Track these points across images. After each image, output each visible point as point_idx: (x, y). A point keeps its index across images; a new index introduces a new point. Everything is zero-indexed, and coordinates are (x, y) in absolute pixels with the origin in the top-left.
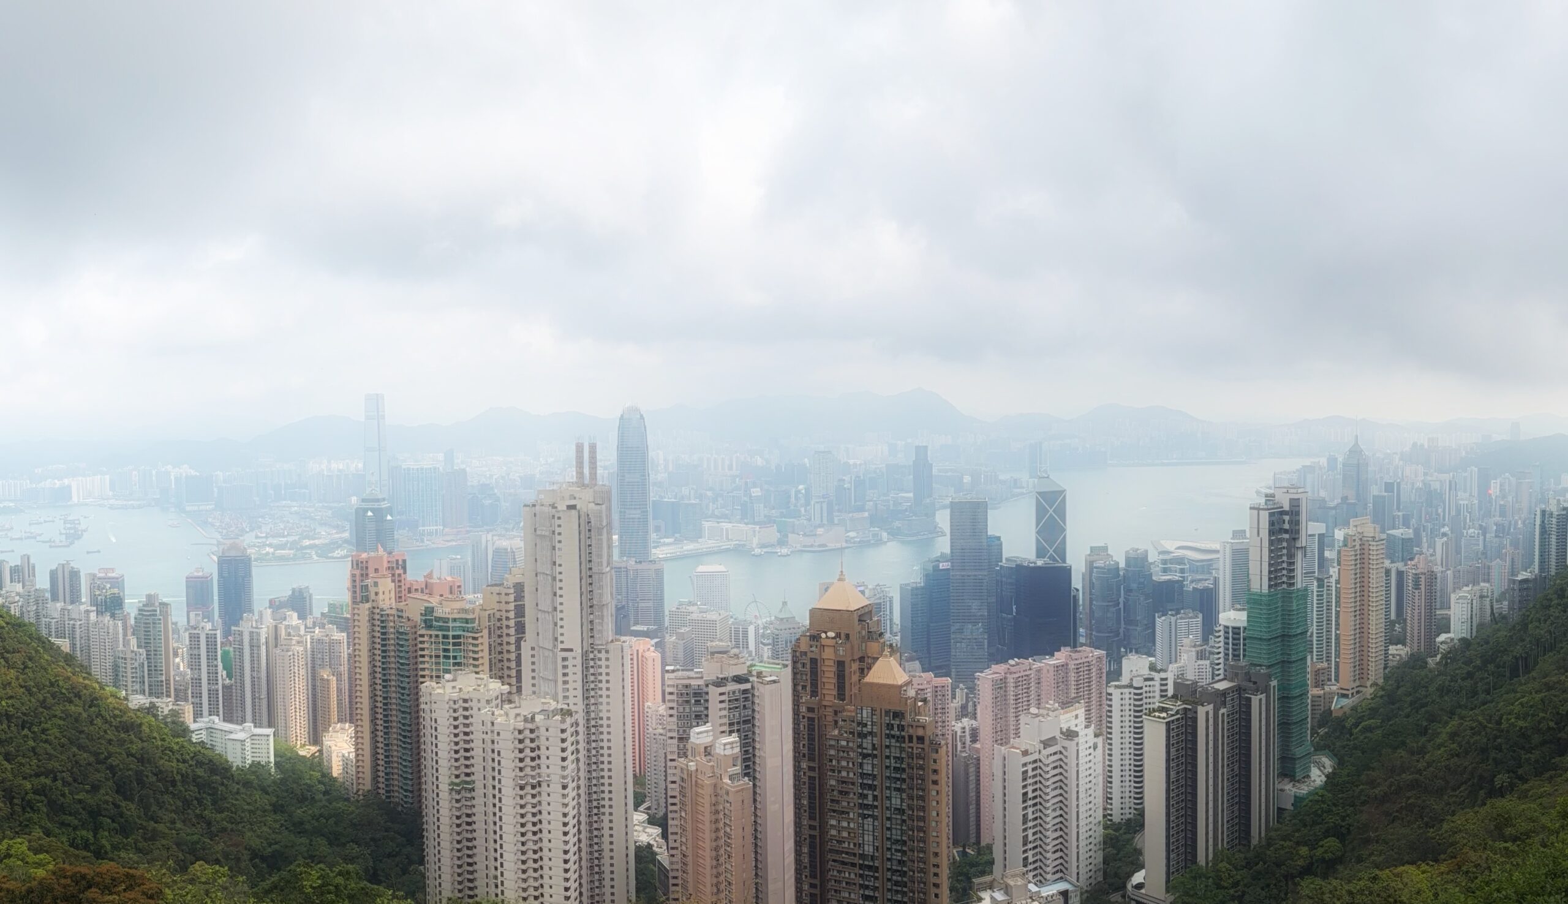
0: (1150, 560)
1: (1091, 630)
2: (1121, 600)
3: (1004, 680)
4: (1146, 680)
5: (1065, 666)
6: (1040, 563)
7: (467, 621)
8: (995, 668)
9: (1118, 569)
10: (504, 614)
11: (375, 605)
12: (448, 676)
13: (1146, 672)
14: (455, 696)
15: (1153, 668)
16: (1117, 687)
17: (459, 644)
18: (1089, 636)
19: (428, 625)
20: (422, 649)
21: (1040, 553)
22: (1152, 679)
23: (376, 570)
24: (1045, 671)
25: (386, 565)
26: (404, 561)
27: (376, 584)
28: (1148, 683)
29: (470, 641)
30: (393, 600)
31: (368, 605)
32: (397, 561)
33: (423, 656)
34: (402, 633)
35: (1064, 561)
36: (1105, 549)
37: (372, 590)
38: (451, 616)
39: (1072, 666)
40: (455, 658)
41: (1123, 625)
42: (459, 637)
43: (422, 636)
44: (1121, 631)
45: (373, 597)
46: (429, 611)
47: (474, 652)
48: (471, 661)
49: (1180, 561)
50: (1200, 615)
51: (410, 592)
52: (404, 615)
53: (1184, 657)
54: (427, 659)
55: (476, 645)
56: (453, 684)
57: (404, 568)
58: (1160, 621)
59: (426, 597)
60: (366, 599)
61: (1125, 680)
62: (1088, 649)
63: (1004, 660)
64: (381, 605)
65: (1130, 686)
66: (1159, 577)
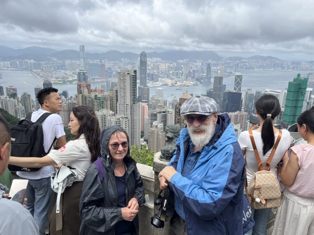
2: (253, 102)
7: (105, 98)
9: (253, 95)
10: (113, 97)
11: (83, 94)
12: (100, 110)
14: (102, 114)
17: (103, 103)
18: (244, 109)
19: (96, 99)
23: (83, 87)
25: (85, 85)
27: (83, 90)
29: (106, 102)
30: (87, 93)
32: (88, 85)
33: (95, 106)
34: (90, 101)
38: (101, 97)
39: (239, 115)
40: (102, 106)
41: (253, 108)
43: (94, 101)
46: (96, 96)
48: (106, 107)
51: (91, 91)
52: (90, 97)
56: (101, 112)
57: (90, 86)
59: (95, 93)
62: (243, 112)
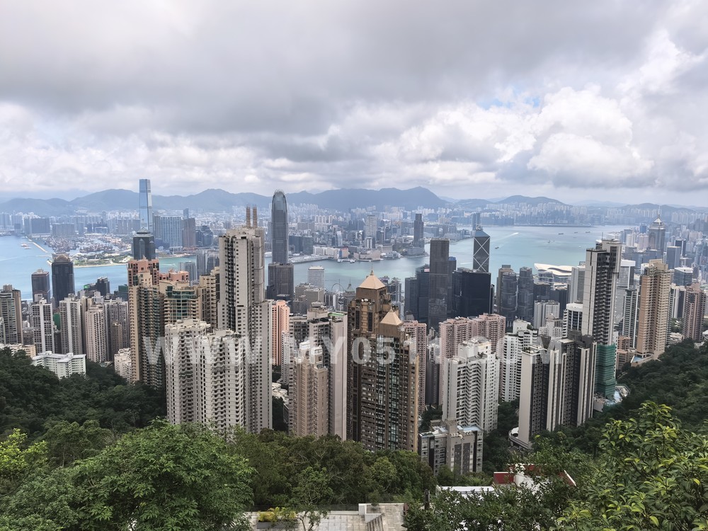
0: (533, 273)
1: (500, 305)
2: (517, 292)
3: (453, 327)
4: (525, 333)
5: (484, 323)
6: (475, 271)
7: (190, 293)
8: (448, 320)
9: (515, 277)
10: (210, 289)
11: (141, 286)
12: (178, 321)
13: (525, 329)
14: (182, 330)
15: (529, 327)
16: (510, 335)
17: (186, 304)
18: (498, 308)
19: (169, 295)
20: (167, 308)
21: (475, 266)
22: (529, 333)
23: (142, 269)
24: (474, 324)
25: (147, 266)
26: (158, 264)
27: (142, 276)
28: (526, 335)
29: (192, 303)
30: (151, 284)
31: (137, 287)
32: (154, 264)
33: (167, 311)
34: (156, 300)
35: (488, 271)
36: (509, 266)
37: (140, 279)
38: (181, 291)
39: (488, 323)
40: (183, 311)
41: (517, 304)
42: (185, 301)
43: (167, 301)
44: (516, 308)
45: (140, 282)
46: (170, 288)
47: (194, 308)
48: (192, 313)
49: (550, 275)
50: (559, 304)
51: (161, 279)
52: (157, 291)
53: (548, 324)
54: (169, 312)
55: (195, 305)
56: (181, 324)
57: (158, 267)
58: (538, 305)
59: (168, 281)
60: (136, 283)
61: (514, 333)
62: (497, 315)
63: (453, 317)
64: (144, 286)
65: (516, 335)
66: (536, 281)
